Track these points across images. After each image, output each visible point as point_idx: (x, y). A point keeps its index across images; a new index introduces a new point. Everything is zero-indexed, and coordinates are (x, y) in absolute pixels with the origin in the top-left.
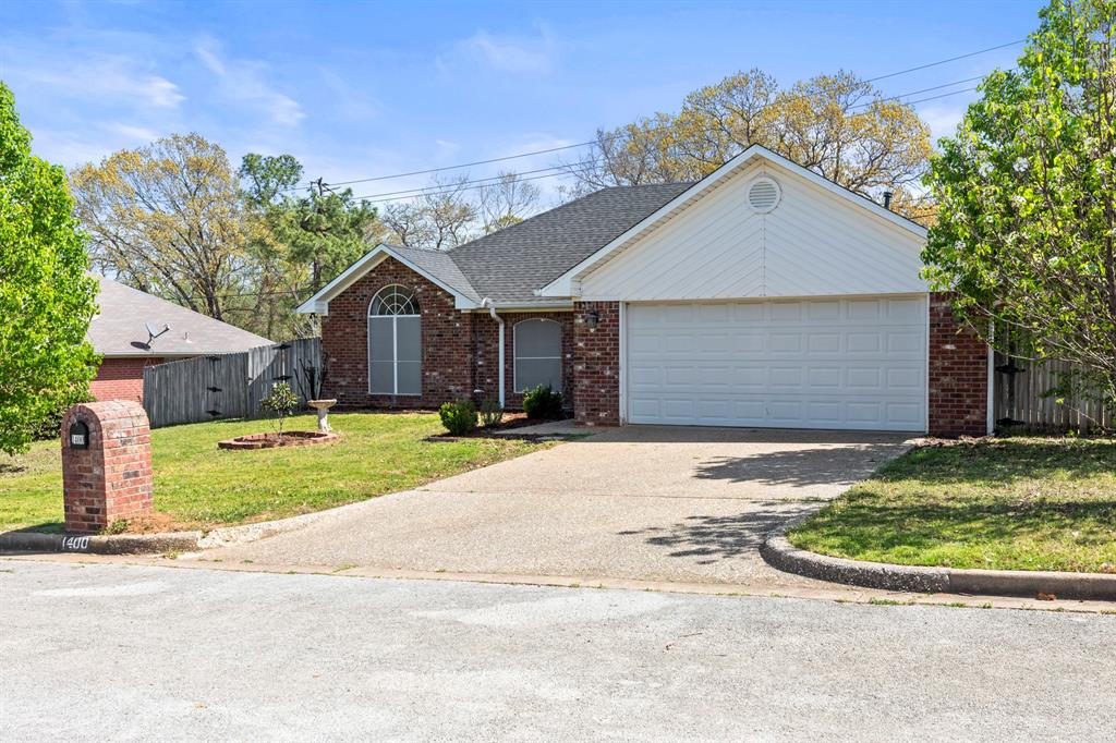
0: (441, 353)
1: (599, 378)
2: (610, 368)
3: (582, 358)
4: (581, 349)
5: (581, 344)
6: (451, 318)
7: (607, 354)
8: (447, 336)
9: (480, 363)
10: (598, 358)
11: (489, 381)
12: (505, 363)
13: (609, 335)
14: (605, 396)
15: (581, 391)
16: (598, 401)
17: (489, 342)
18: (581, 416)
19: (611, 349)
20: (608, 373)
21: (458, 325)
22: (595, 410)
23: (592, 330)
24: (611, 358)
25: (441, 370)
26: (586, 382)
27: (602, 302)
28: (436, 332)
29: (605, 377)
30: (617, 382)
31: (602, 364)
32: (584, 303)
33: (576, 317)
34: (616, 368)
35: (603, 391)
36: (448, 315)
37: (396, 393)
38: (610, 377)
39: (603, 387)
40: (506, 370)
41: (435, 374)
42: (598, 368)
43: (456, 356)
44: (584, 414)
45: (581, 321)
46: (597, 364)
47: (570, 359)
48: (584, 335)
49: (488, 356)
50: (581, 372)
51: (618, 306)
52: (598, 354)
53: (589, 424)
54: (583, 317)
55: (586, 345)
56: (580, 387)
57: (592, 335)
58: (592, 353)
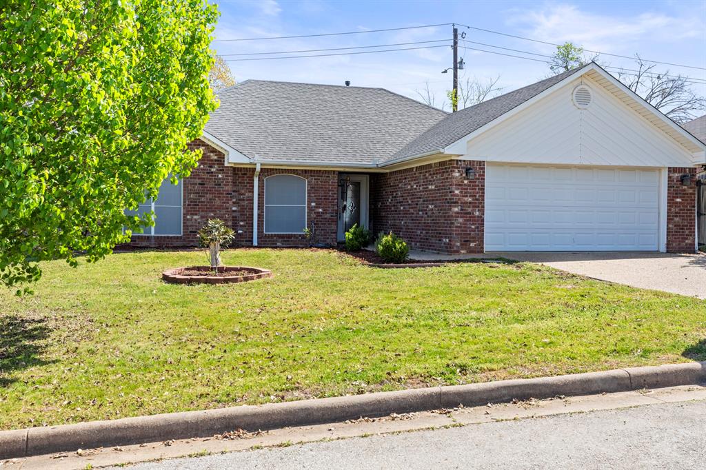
0: (203, 199)
1: (470, 217)
2: (479, 210)
3: (457, 202)
4: (457, 195)
5: (457, 192)
6: (213, 170)
7: (477, 200)
8: (209, 185)
9: (234, 209)
10: (470, 203)
11: (242, 223)
12: (258, 209)
13: (478, 186)
14: (474, 231)
15: (457, 227)
16: (470, 234)
17: (243, 191)
18: (457, 246)
19: (479, 196)
20: (477, 214)
21: (220, 176)
22: (467, 241)
23: (466, 182)
24: (479, 203)
25: (203, 213)
26: (461, 220)
27: (474, 161)
28: (198, 181)
29: (474, 217)
30: (483, 221)
31: (473, 207)
32: (460, 161)
33: (454, 171)
34: (482, 210)
35: (473, 227)
36: (211, 167)
37: (153, 234)
38: (478, 217)
39: (473, 224)
40: (259, 215)
41: (195, 217)
42: (470, 210)
43: (218, 202)
44: (458, 244)
45: (457, 174)
46: (469, 207)
47: (314, 207)
48: (460, 185)
49: (242, 203)
50: (457, 213)
51: (484, 165)
52: (470, 199)
53: (462, 252)
54: (459, 171)
55: (461, 192)
56: (456, 224)
57: (465, 185)
58: (466, 199)
